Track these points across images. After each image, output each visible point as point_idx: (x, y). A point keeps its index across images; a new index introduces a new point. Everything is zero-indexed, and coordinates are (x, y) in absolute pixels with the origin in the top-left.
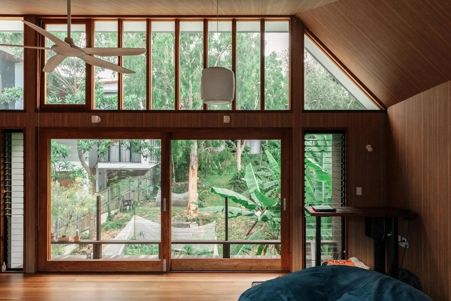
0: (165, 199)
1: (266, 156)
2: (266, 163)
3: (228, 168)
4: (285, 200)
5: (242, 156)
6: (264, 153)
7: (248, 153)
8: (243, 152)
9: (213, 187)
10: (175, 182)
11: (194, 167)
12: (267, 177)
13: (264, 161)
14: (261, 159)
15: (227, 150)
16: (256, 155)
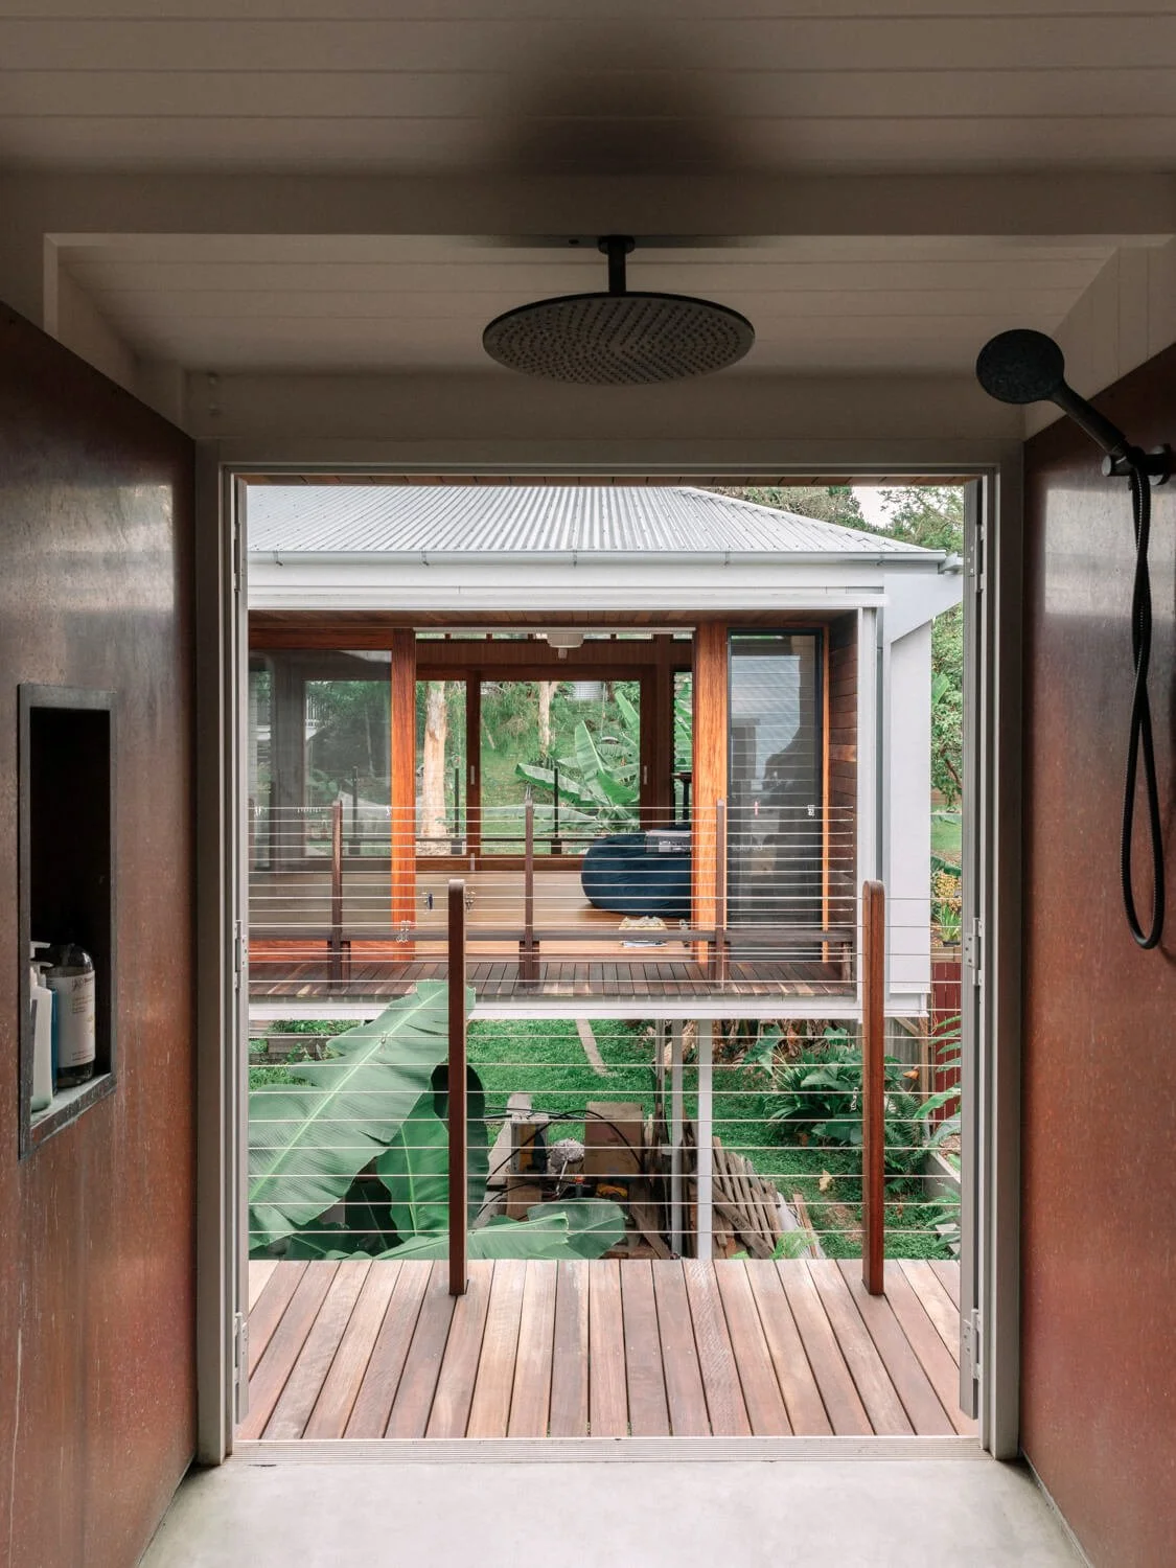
0: (473, 768)
1: (618, 706)
2: (617, 727)
3: (521, 737)
4: (645, 768)
5: (552, 708)
6: (612, 699)
7: (568, 698)
8: (556, 696)
9: (520, 764)
10: (373, 777)
11: (437, 733)
12: (620, 757)
13: (613, 720)
14: (604, 716)
15: (521, 691)
16: (586, 704)
